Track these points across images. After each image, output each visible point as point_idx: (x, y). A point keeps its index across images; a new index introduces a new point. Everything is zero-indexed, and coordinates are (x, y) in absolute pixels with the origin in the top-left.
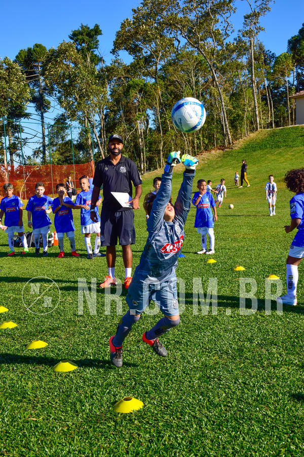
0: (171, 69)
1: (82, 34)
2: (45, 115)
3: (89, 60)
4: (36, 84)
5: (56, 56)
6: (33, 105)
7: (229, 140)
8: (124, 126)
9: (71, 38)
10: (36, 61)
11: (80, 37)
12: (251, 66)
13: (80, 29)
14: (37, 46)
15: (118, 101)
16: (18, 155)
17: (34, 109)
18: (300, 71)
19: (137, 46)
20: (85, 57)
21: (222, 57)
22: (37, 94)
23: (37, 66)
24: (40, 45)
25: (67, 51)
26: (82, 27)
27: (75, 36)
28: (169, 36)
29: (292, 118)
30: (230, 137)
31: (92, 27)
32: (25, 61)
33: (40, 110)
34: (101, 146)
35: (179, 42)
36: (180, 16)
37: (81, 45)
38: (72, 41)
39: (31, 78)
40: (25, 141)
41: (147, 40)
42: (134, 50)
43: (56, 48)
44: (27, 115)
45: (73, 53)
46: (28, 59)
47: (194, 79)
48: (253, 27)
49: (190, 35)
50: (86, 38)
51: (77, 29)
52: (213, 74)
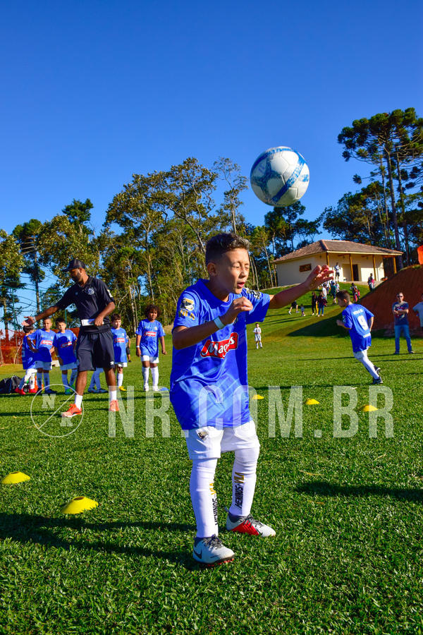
0: (161, 237)
1: (74, 209)
2: (39, 284)
3: (81, 231)
4: (33, 256)
5: (50, 228)
6: (28, 275)
9: (64, 212)
10: (31, 235)
11: (73, 210)
13: (73, 204)
14: (32, 221)
15: (110, 269)
16: (13, 324)
17: (29, 280)
18: (278, 242)
19: (127, 219)
20: (77, 229)
22: (32, 265)
23: (33, 239)
24: (35, 220)
25: (60, 222)
26: (74, 202)
27: (67, 210)
28: (156, 210)
29: (274, 282)
31: (83, 201)
32: (21, 235)
33: (35, 280)
35: (167, 215)
36: (167, 191)
37: (73, 217)
38: (65, 215)
39: (27, 250)
40: (20, 311)
41: (137, 213)
42: (126, 222)
43: (50, 220)
44: (22, 286)
45: (66, 224)
46: (24, 234)
47: (182, 248)
48: (233, 202)
49: (177, 207)
50: (78, 211)
51: (70, 204)
52: (200, 243)
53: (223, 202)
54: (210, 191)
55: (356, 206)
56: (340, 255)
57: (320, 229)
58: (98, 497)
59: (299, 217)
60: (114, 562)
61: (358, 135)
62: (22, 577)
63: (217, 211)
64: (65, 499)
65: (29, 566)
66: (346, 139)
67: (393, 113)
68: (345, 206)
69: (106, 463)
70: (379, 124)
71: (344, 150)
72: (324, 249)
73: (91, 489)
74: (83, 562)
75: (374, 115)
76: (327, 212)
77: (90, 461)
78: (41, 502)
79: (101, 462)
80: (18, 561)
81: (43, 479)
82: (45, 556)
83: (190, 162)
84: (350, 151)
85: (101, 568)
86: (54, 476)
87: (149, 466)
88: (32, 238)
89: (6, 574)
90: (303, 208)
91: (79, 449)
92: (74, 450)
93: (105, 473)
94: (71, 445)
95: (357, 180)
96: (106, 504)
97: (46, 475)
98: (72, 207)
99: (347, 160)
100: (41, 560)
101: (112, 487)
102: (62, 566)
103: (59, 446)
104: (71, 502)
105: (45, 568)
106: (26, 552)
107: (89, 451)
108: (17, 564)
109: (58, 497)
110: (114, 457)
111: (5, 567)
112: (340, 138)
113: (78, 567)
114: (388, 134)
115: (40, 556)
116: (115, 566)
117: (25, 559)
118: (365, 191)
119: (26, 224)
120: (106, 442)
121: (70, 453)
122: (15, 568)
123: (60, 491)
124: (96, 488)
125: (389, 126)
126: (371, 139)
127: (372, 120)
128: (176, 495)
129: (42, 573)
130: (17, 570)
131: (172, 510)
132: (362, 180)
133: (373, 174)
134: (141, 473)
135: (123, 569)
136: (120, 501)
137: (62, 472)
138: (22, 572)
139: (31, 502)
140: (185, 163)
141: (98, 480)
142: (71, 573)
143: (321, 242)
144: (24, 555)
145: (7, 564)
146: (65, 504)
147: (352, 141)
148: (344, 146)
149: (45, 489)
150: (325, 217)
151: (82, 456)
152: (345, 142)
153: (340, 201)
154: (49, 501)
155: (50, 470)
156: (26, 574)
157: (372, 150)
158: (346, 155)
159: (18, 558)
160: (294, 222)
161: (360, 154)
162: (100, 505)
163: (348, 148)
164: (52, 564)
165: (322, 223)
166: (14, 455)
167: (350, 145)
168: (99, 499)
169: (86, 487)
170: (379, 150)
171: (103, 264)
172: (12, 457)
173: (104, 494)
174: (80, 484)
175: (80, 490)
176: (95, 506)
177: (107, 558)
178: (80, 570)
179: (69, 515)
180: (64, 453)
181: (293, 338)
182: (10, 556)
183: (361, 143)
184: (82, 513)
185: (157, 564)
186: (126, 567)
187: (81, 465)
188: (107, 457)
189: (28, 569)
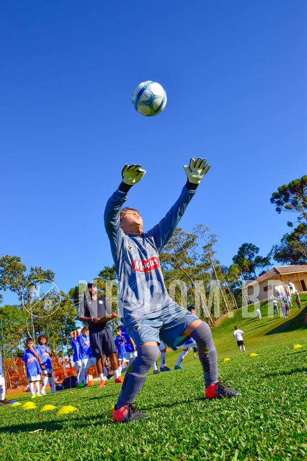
1: (106, 272)
7: (210, 321)
9: (99, 276)
11: (105, 273)
12: (214, 274)
13: (105, 269)
21: (196, 271)
27: (102, 274)
30: (211, 319)
32: (74, 295)
38: (101, 277)
48: (210, 252)
50: (109, 274)
51: (102, 270)
52: (192, 282)
53: (203, 253)
54: (194, 248)
55: (293, 241)
56: (289, 275)
57: (272, 261)
59: (256, 255)
61: (283, 196)
63: (201, 260)
66: (276, 200)
67: (302, 178)
68: (286, 243)
70: (295, 186)
71: (276, 207)
72: (278, 273)
75: (290, 182)
76: (275, 248)
84: (280, 207)
90: (258, 249)
95: (290, 224)
98: (104, 271)
99: (279, 213)
112: (272, 200)
114: (303, 192)
118: (297, 230)
119: (76, 287)
125: (301, 187)
126: (292, 197)
127: (290, 185)
132: (294, 224)
133: (299, 219)
143: (274, 269)
147: (280, 201)
148: (276, 204)
150: (274, 251)
152: (276, 202)
153: (282, 240)
157: (295, 203)
158: (278, 210)
160: (253, 259)
161: (287, 207)
163: (279, 205)
165: (272, 257)
167: (280, 203)
170: (299, 202)
181: (270, 336)
183: (286, 200)
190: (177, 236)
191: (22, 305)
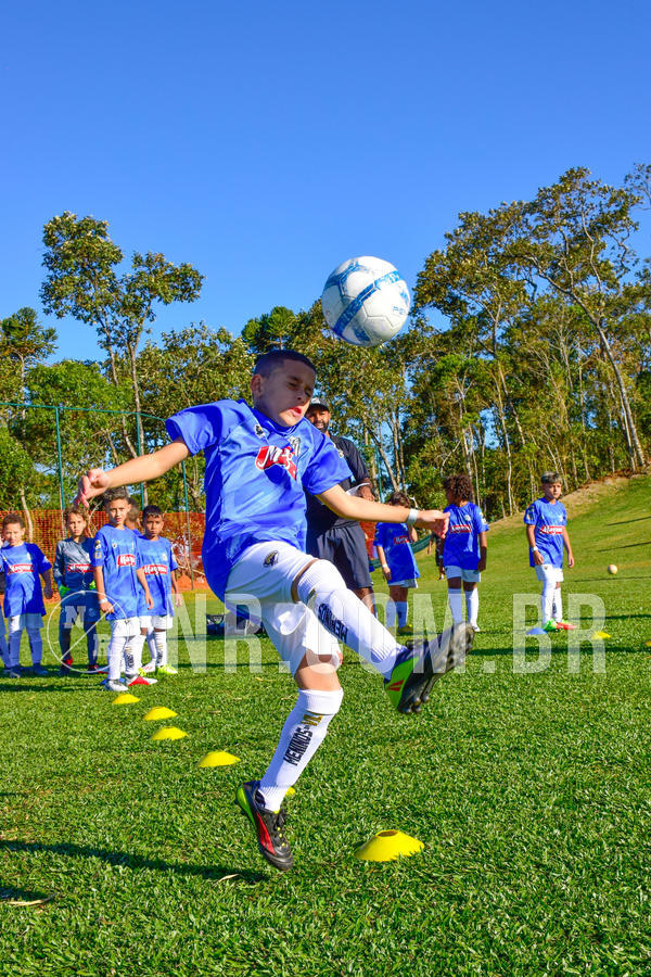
5: (308, 324)
7: (639, 459)
8: (439, 441)
10: (275, 337)
14: (277, 310)
15: (424, 396)
19: (455, 299)
21: (617, 308)
24: (282, 309)
28: (515, 278)
30: (641, 452)
32: (256, 338)
34: (396, 479)
35: (535, 286)
36: (532, 240)
41: (471, 286)
42: (452, 306)
46: (261, 335)
47: (565, 350)
49: (556, 273)
52: (602, 340)
54: (624, 234)
58: (422, 833)
60: (462, 956)
62: (296, 968)
63: (638, 274)
64: (360, 834)
65: (306, 949)
69: (433, 769)
73: (411, 817)
74: (403, 951)
77: (404, 766)
78: (317, 836)
79: (424, 766)
80: (285, 940)
81: (319, 795)
82: (332, 934)
83: (572, 177)
85: (438, 965)
86: (339, 790)
87: (517, 778)
88: (277, 342)
89: (266, 960)
91: (381, 741)
92: (373, 743)
93: (433, 789)
94: (366, 734)
96: (438, 847)
97: (324, 787)
100: (327, 942)
101: (449, 815)
102: (365, 956)
103: (344, 735)
104: (373, 839)
105: (334, 958)
106: (298, 925)
107: (399, 745)
108: (284, 944)
109: (349, 830)
110: (449, 759)
111: (263, 948)
113: (394, 959)
115: (323, 935)
116: (463, 964)
117: (296, 937)
119: (264, 318)
120: (431, 730)
121: (365, 747)
122: (281, 951)
123: (351, 818)
124: (417, 815)
128: (573, 836)
129: (330, 964)
130: (285, 955)
131: (568, 865)
134: (503, 792)
135: (479, 970)
136: (466, 842)
137: (353, 783)
138: (295, 960)
139: (299, 835)
140: (562, 180)
141: (422, 800)
142: (383, 970)
144: (296, 930)
145: (266, 943)
146: (362, 843)
149: (323, 814)
151: (387, 755)
154: (332, 836)
155: (330, 779)
156: (301, 964)
159: (285, 934)
162: (427, 847)
164: (346, 949)
166: (263, 749)
168: (424, 836)
169: (398, 813)
171: (413, 389)
172: (260, 751)
173: (433, 827)
174: (388, 807)
175: (387, 817)
176: (419, 850)
177: (447, 948)
178: (398, 965)
179: (370, 863)
180: (354, 748)
182: (270, 929)
184: (394, 861)
185: (544, 965)
186: (484, 967)
187: (386, 771)
188: (436, 758)
189: (305, 956)
190: (574, 195)
191: (109, 362)
